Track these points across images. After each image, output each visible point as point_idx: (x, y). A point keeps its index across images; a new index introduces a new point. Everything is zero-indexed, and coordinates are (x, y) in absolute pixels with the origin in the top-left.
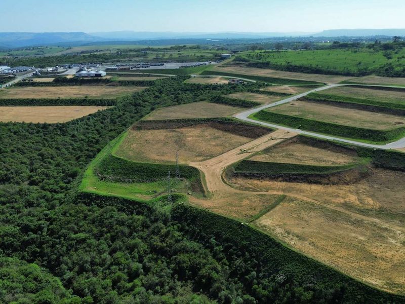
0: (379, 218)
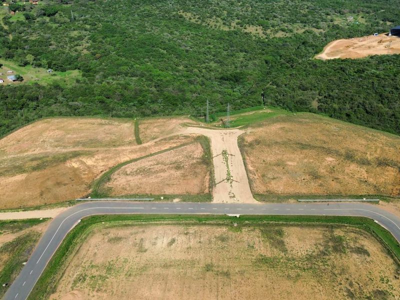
0: (64, 154)
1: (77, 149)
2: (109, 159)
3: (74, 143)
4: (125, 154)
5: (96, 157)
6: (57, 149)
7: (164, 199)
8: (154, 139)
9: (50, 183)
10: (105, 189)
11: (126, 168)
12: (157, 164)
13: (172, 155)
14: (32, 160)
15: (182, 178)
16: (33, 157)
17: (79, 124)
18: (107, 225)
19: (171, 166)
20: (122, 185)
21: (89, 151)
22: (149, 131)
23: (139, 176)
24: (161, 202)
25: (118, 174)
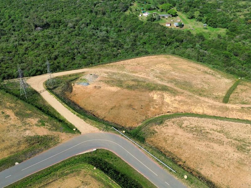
1: (169, 85)
2: (185, 103)
3: (171, 79)
4: (203, 105)
5: (177, 98)
6: (155, 79)
7: (187, 179)
8: (244, 103)
9: (126, 102)
10: (150, 130)
11: (186, 119)
12: (219, 132)
13: (246, 130)
14: (133, 80)
15: (237, 165)
16: (136, 78)
17: (188, 66)
18: (96, 173)
19: (234, 142)
20: (167, 135)
21: (175, 90)
22: (244, 94)
23: (191, 135)
24: (180, 181)
25: (173, 122)
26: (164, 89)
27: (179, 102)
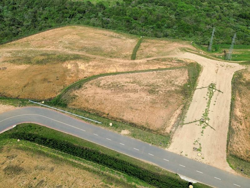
2: (99, 67)
3: (82, 47)
4: (115, 65)
5: (90, 63)
6: (65, 50)
8: (148, 57)
16: (45, 52)
19: (145, 88)
21: (88, 57)
22: (147, 49)
26: (76, 58)
27: (93, 66)
